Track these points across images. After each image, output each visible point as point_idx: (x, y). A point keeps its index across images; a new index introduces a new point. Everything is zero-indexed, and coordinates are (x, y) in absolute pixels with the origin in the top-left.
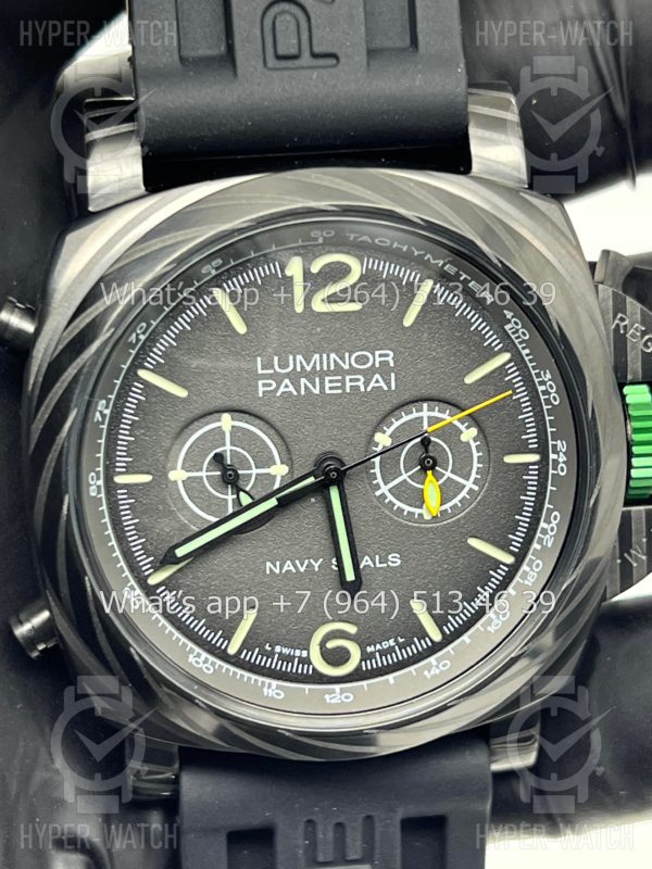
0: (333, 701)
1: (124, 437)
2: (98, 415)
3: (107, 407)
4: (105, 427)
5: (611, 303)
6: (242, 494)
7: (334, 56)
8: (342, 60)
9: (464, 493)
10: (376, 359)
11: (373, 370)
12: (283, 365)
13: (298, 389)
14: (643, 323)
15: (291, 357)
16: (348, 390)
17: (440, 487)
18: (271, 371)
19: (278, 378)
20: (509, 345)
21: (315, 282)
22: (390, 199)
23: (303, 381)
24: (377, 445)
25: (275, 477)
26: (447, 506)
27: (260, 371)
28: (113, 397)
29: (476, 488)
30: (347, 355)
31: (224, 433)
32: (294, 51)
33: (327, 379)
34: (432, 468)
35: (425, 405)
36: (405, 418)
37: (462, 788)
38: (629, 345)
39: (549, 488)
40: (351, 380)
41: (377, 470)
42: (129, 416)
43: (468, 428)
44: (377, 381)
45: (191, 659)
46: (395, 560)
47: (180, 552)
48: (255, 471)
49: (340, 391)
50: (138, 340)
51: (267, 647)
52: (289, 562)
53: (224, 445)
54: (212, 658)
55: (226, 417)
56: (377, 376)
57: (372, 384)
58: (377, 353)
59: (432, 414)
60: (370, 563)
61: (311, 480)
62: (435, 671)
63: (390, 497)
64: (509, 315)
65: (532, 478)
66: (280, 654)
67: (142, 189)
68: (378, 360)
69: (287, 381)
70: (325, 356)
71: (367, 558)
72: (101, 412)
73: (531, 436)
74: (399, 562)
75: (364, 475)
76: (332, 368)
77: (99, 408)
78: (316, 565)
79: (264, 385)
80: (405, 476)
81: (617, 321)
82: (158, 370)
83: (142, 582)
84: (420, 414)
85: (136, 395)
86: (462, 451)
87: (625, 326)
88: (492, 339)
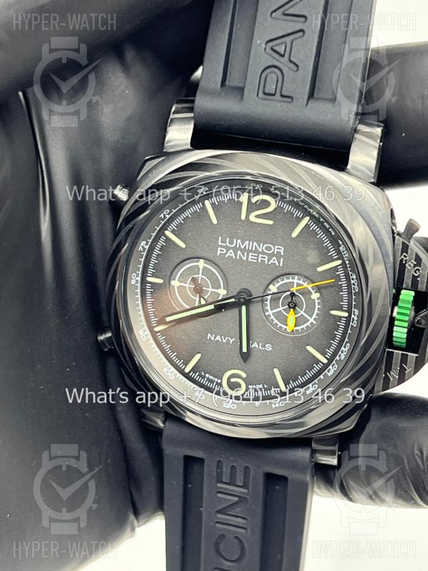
0: (226, 407)
1: (153, 260)
2: (141, 247)
3: (146, 244)
4: (145, 254)
5: (401, 247)
6: (202, 299)
7: (292, 98)
8: (294, 100)
9: (308, 324)
10: (275, 249)
11: (273, 255)
12: (231, 243)
13: (236, 255)
14: (415, 261)
15: (235, 240)
16: (259, 261)
17: (296, 318)
18: (225, 245)
19: (228, 249)
20: (341, 257)
21: (252, 207)
22: (288, 176)
23: (239, 252)
24: (270, 290)
25: (219, 295)
26: (299, 328)
27: (220, 243)
28: (150, 241)
29: (315, 323)
30: (262, 245)
31: (199, 269)
32: (273, 92)
33: (250, 254)
34: (294, 308)
35: (296, 277)
36: (286, 281)
37: (294, 465)
38: (406, 269)
39: (349, 331)
40: (262, 257)
41: (268, 303)
42: (157, 251)
43: (315, 292)
44: (274, 260)
45: (165, 369)
46: (269, 347)
47: (168, 319)
48: (211, 290)
49: (255, 261)
50: (165, 217)
51: (203, 373)
52: (219, 336)
53: (199, 274)
54: (176, 372)
55: (202, 261)
56: (274, 258)
57: (271, 261)
58: (276, 247)
59: (299, 282)
60: (257, 346)
61: (233, 300)
62: (277, 405)
63: (272, 317)
64: (341, 243)
65: (342, 324)
66: (208, 378)
67: (189, 147)
68: (276, 250)
69: (231, 251)
70: (251, 243)
71: (256, 343)
72: (143, 247)
73: (345, 304)
74: (271, 349)
75: (260, 304)
76: (254, 249)
77: (142, 244)
78: (231, 341)
79: (221, 250)
80: (281, 309)
81: (402, 257)
82: (173, 232)
83: (151, 328)
84: (293, 281)
85: (161, 242)
86: (311, 304)
87: (406, 260)
88: (333, 253)
